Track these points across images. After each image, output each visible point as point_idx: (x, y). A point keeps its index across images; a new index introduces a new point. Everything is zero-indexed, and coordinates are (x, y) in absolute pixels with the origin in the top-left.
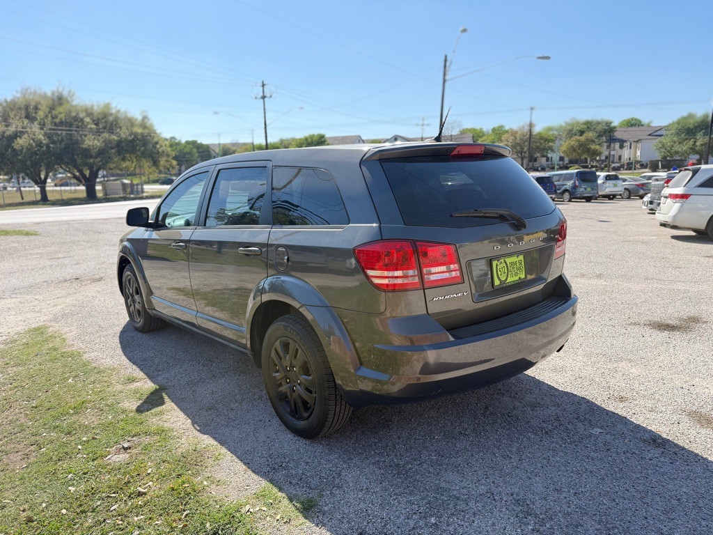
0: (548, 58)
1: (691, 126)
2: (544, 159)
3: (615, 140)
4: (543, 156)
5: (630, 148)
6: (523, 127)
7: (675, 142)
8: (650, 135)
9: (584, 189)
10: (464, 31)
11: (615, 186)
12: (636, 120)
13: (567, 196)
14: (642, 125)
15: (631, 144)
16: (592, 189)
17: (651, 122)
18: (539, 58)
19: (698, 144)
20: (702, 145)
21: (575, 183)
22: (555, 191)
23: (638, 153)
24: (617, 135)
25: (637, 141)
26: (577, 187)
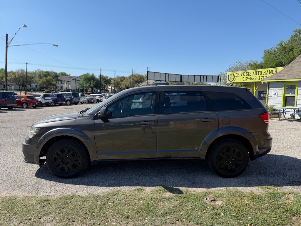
0: (57, 46)
1: (89, 78)
2: (29, 86)
3: (59, 80)
4: (29, 85)
5: (66, 84)
6: (19, 71)
7: (84, 83)
8: (73, 79)
9: (75, 100)
10: (25, 26)
11: (84, 98)
12: (64, 73)
13: (68, 102)
14: (67, 75)
15: (66, 82)
16: (78, 100)
17: (70, 74)
18: (53, 45)
19: (92, 84)
20: (93, 85)
21: (72, 97)
22: (65, 100)
23: (70, 86)
24: (59, 78)
25: (69, 82)
26: (73, 99)
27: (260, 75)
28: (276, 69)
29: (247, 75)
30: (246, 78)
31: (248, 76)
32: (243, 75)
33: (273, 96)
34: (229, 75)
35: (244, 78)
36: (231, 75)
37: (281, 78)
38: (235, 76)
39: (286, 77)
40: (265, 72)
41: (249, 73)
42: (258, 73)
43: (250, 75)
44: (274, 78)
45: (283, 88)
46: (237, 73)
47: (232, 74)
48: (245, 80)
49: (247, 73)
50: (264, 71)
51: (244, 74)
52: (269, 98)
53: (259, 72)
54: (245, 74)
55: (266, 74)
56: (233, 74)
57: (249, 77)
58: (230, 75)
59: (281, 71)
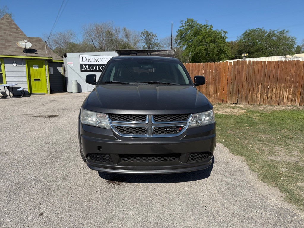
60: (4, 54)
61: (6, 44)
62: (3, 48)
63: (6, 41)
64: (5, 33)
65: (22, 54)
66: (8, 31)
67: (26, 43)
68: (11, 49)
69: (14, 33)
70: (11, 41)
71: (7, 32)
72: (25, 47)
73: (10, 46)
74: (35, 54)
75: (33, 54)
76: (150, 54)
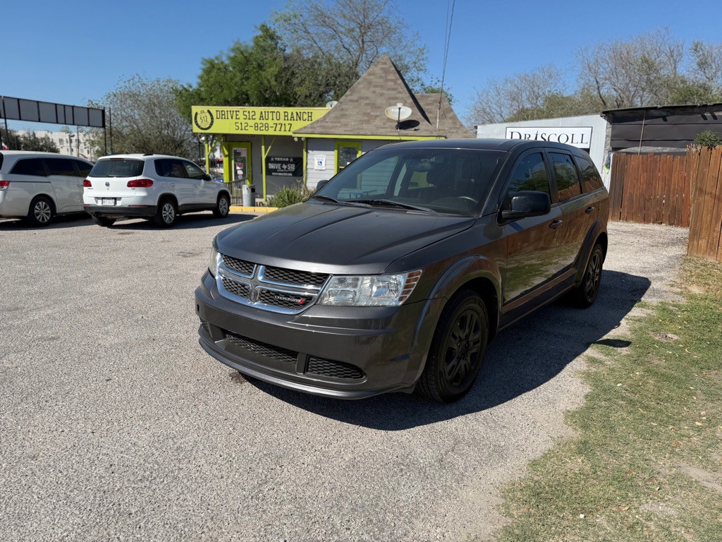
27: (275, 121)
28: (310, 111)
29: (245, 117)
30: (244, 125)
31: (247, 121)
32: (234, 117)
33: (316, 168)
34: (196, 114)
35: (239, 125)
36: (203, 115)
37: (332, 131)
38: (215, 117)
39: (341, 130)
40: (286, 114)
41: (251, 114)
42: (270, 114)
43: (254, 117)
44: (319, 130)
45: (336, 151)
46: (220, 110)
47: (206, 111)
48: (242, 129)
49: (245, 113)
50: (285, 112)
51: (237, 115)
52: (309, 171)
53: (275, 114)
54: (240, 115)
55: (289, 118)
56: (209, 111)
57: (251, 123)
58: (199, 112)
59: (325, 117)
60: (363, 133)
61: (372, 113)
62: (365, 121)
63: (372, 108)
64: (374, 92)
65: (391, 132)
66: (381, 86)
67: (400, 109)
68: (378, 122)
69: (389, 89)
70: (380, 108)
71: (378, 90)
72: (397, 117)
73: (378, 116)
74: (415, 130)
75: (410, 131)
76: (715, 117)
